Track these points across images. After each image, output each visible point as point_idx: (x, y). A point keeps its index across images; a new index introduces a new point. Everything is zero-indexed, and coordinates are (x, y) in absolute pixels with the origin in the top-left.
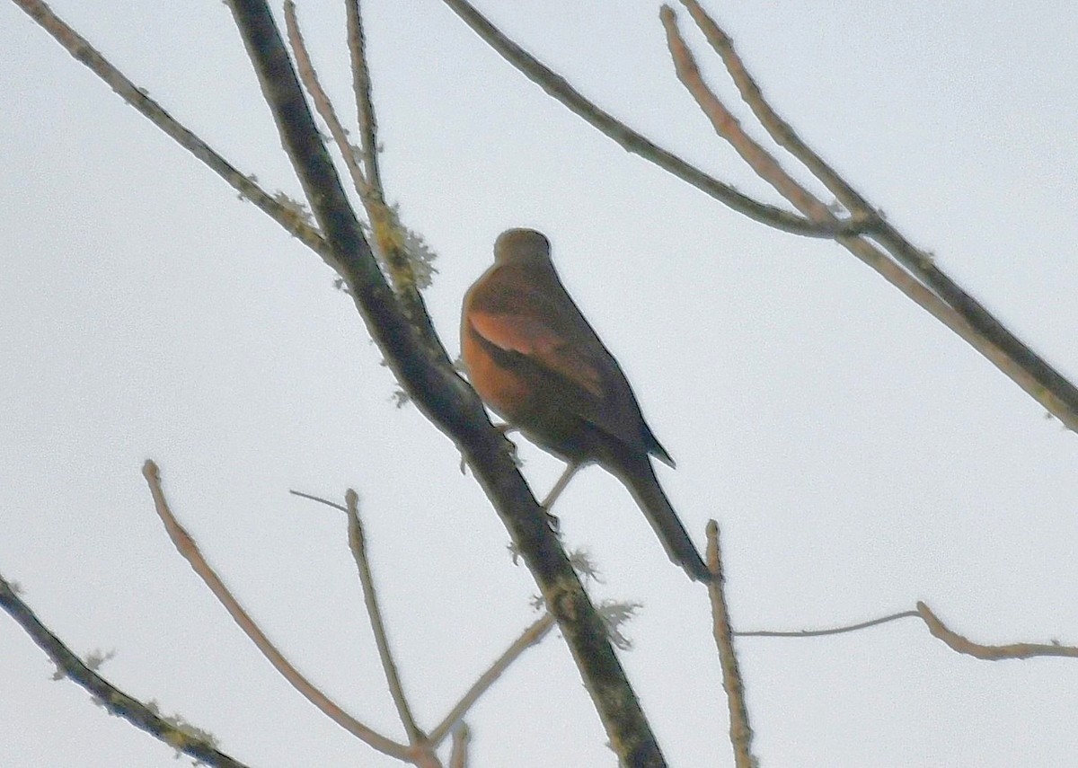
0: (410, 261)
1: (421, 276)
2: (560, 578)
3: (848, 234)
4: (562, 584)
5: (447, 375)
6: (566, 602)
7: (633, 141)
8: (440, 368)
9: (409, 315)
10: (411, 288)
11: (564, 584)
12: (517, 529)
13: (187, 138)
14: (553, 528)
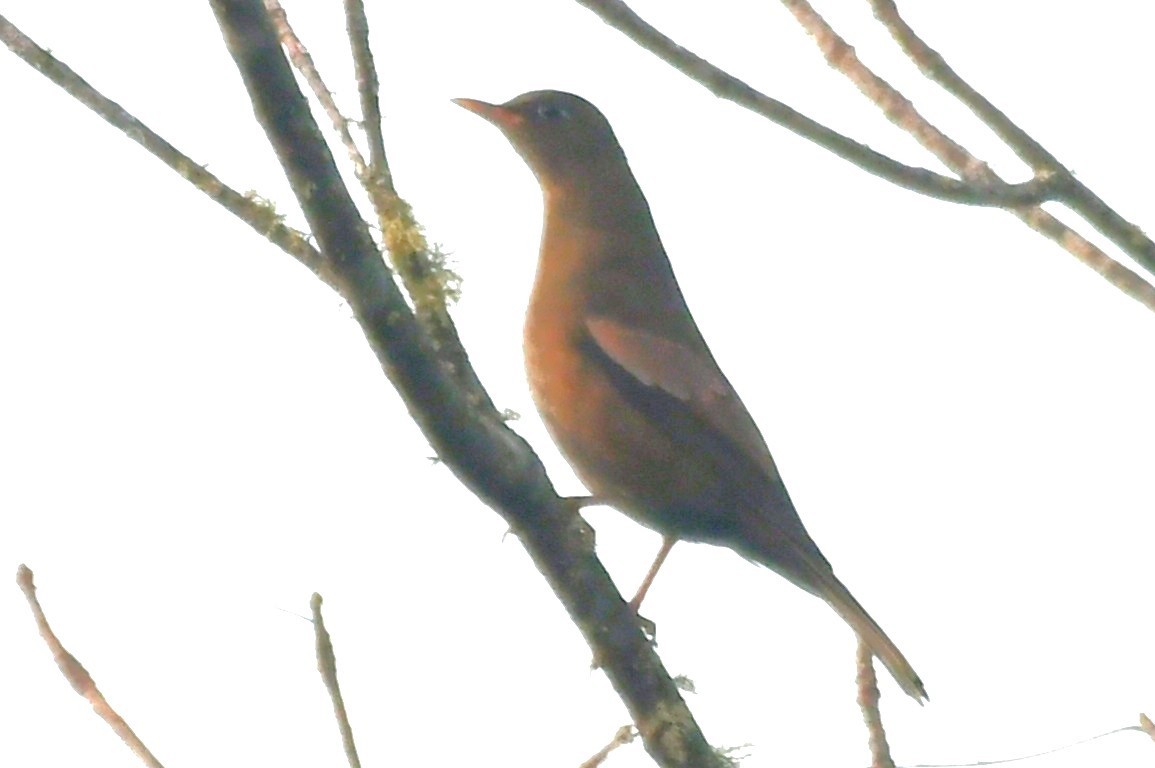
0: (433, 270)
1: (451, 292)
2: (661, 705)
3: (1022, 200)
4: (664, 714)
5: (491, 426)
6: (671, 738)
7: (725, 85)
8: (484, 419)
9: (436, 345)
10: (436, 308)
11: (668, 715)
12: (598, 639)
13: (114, 113)
14: (649, 637)
